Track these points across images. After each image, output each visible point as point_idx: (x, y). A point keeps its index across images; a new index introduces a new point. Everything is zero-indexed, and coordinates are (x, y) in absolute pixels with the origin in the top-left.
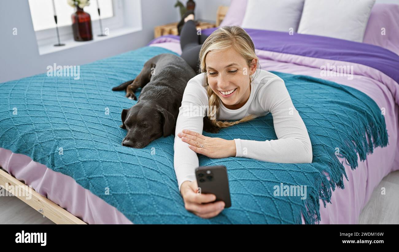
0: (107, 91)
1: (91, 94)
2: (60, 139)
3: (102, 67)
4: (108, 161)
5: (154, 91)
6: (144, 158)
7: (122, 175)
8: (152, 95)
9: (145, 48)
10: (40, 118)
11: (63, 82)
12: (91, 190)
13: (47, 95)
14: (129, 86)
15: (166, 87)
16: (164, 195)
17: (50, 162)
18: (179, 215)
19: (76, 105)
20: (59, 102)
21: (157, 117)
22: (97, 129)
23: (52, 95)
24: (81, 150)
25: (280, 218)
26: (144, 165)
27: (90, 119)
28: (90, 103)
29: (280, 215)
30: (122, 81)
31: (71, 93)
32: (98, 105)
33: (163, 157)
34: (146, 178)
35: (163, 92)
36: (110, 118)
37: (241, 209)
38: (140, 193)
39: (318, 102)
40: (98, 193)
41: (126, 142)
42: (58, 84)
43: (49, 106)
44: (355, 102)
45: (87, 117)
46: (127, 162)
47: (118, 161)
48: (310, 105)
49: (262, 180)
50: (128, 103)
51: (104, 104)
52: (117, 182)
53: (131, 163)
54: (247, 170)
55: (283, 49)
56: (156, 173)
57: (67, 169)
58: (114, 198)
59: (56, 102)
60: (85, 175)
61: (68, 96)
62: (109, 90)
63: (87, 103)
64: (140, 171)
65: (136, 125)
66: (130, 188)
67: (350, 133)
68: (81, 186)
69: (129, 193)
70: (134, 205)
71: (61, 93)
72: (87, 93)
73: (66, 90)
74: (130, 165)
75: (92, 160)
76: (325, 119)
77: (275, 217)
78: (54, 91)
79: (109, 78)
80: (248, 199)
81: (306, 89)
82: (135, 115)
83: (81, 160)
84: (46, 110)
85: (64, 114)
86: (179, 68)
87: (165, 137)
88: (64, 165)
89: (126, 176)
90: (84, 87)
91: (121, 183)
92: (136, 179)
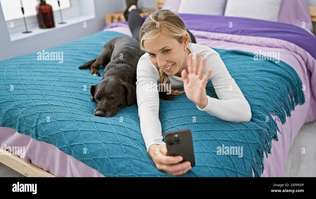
0: (75, 70)
1: (62, 72)
2: (41, 113)
3: (67, 50)
4: (86, 130)
5: (116, 69)
6: (116, 125)
7: (100, 142)
8: (115, 71)
9: (101, 32)
10: (20, 95)
11: (36, 64)
12: (73, 156)
13: (24, 75)
14: (92, 64)
15: (125, 64)
16: (139, 158)
17: (33, 133)
18: (154, 174)
19: (50, 83)
20: (35, 81)
21: (122, 89)
22: (72, 102)
23: (28, 75)
24: (61, 121)
25: (236, 170)
26: (117, 133)
27: (65, 94)
28: (62, 80)
29: (236, 168)
30: (86, 60)
31: (45, 73)
32: (69, 82)
33: (132, 124)
34: (121, 143)
35: (123, 69)
36: (81, 93)
37: (205, 165)
38: (118, 156)
39: (251, 71)
40: (80, 158)
41: (98, 112)
42: (32, 66)
43: (27, 84)
44: (279, 70)
45: (62, 92)
46: (103, 130)
47: (95, 130)
48: (244, 74)
49: (219, 140)
50: (94, 79)
51: (74, 81)
52: (96, 148)
53: (106, 131)
54: (205, 132)
55: (216, 29)
56: (129, 139)
57: (50, 139)
58: (95, 162)
59: (32, 81)
60: (67, 143)
61: (42, 75)
62: (76, 69)
63: (59, 80)
64: (115, 137)
65: (105, 98)
66: (109, 153)
67: (278, 95)
68: (64, 153)
69: (108, 157)
70: (114, 168)
71: (35, 72)
72: (58, 72)
73: (39, 70)
74: (106, 133)
75: (72, 130)
76: (258, 85)
77: (233, 170)
78: (29, 72)
79: (75, 59)
80: (209, 156)
81: (238, 61)
82: (104, 89)
83: (62, 130)
84: (25, 88)
85: (42, 91)
86: (134, 48)
87: (129, 106)
88: (47, 135)
89: (104, 143)
90: (54, 67)
91: (100, 148)
92: (113, 145)
